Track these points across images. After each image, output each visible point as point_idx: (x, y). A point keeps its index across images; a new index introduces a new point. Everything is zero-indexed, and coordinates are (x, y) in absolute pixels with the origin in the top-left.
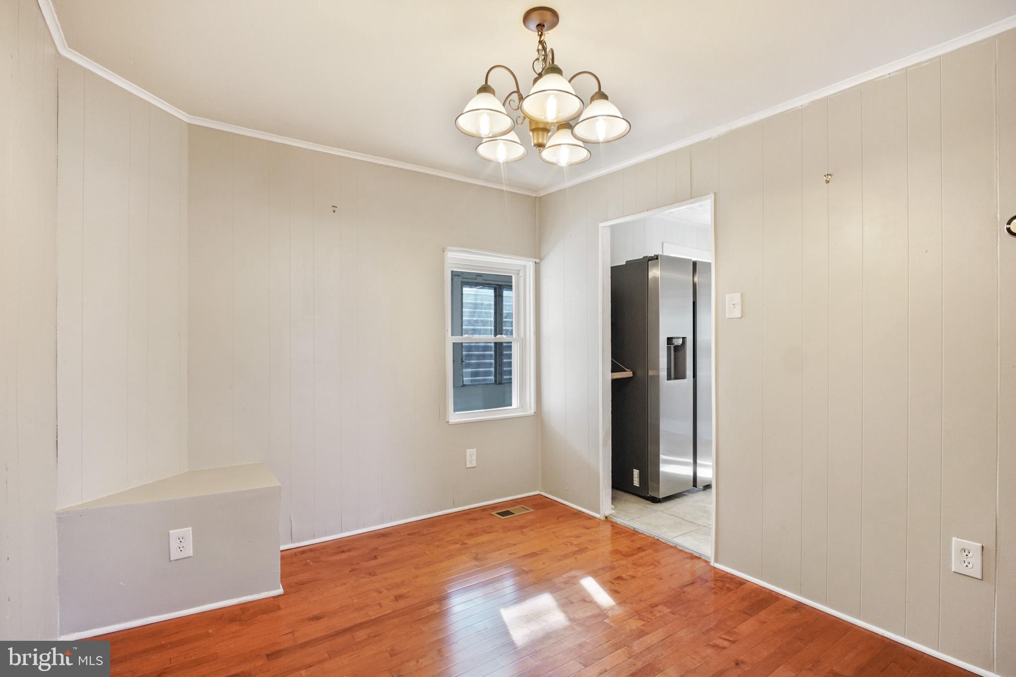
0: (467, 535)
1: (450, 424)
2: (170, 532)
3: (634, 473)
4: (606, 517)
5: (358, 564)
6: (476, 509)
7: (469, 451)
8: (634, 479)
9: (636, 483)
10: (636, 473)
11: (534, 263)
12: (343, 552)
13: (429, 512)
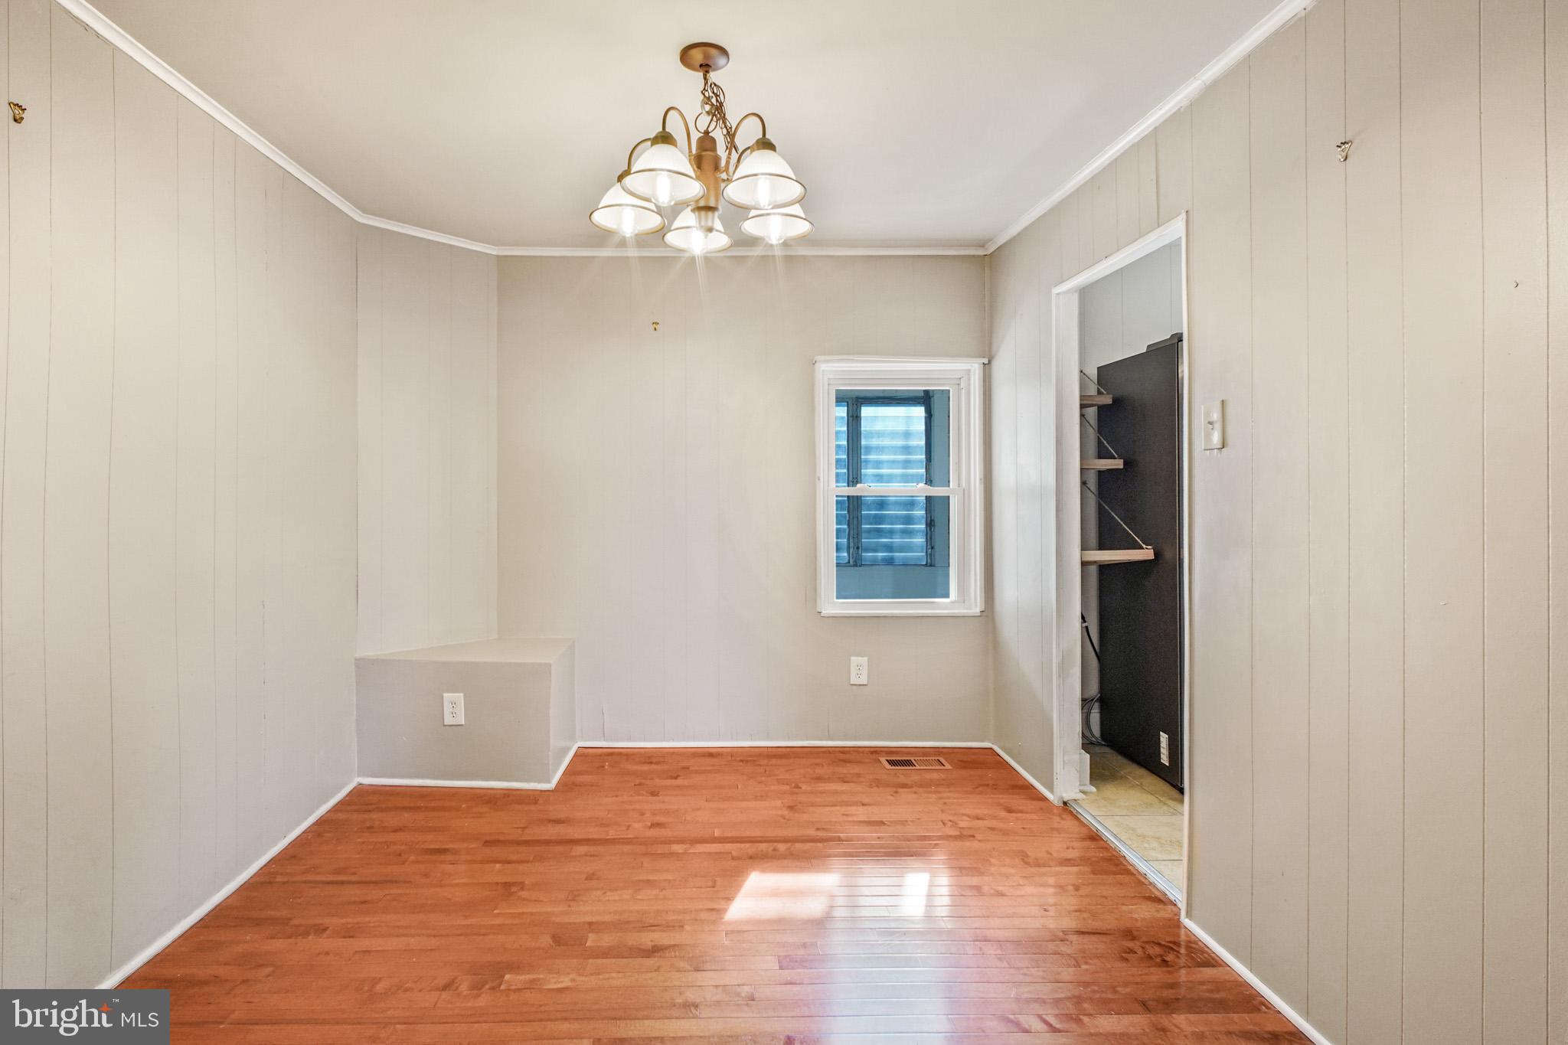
0: (812, 779)
1: (822, 615)
2: (445, 695)
3: (1162, 739)
4: (1065, 803)
5: (652, 779)
6: (860, 749)
7: (855, 660)
8: (1162, 750)
9: (1165, 759)
10: (1164, 738)
11: (982, 365)
12: (651, 763)
13: (789, 739)
